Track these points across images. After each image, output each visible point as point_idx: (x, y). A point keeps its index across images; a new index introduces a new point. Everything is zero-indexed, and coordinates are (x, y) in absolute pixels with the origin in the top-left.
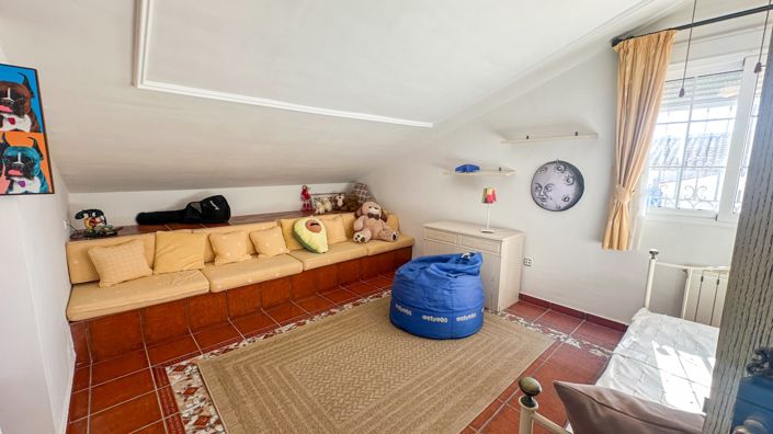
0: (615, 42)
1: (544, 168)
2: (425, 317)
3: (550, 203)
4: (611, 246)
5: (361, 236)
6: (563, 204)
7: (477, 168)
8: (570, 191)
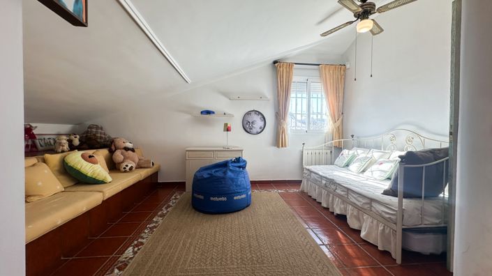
0: (275, 62)
1: (248, 113)
2: (212, 199)
3: (254, 131)
4: (282, 146)
5: (130, 166)
6: (259, 130)
7: (213, 113)
8: (262, 124)
